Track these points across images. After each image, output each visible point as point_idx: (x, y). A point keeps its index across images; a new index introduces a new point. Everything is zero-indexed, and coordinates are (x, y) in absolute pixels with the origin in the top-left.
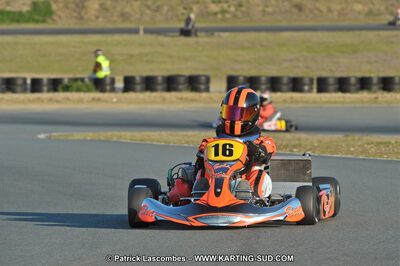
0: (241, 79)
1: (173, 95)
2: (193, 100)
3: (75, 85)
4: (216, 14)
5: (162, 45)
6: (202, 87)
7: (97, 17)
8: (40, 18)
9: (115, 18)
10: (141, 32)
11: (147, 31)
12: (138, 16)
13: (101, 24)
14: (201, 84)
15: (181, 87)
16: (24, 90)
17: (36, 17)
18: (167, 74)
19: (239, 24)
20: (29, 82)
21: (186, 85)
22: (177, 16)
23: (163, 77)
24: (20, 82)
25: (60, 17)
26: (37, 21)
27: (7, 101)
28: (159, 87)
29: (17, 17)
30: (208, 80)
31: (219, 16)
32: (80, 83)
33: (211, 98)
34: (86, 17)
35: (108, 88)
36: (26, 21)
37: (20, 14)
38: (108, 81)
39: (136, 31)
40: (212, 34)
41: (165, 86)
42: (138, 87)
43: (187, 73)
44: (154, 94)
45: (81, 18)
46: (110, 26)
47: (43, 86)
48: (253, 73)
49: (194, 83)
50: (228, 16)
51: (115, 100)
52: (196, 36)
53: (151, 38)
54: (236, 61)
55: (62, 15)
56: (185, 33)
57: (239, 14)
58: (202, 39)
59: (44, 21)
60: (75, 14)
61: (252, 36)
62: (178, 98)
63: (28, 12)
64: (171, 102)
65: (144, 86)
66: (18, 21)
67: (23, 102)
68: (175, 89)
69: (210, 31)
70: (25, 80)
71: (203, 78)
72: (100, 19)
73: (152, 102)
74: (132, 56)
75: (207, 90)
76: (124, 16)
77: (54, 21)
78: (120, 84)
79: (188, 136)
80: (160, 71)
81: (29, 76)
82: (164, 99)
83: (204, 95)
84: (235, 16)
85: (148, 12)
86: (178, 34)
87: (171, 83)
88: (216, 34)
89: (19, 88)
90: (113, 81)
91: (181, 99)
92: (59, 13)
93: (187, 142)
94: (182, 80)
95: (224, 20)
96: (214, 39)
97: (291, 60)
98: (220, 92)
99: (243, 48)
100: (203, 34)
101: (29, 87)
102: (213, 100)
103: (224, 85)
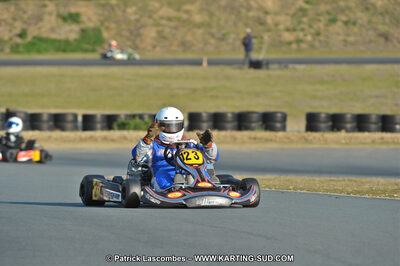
0: (323, 116)
1: (245, 134)
2: (267, 140)
3: (132, 123)
4: (290, 43)
5: (228, 78)
6: (278, 125)
7: (154, 47)
8: (89, 47)
10: (205, 64)
11: (211, 63)
12: (200, 45)
13: (158, 54)
14: (276, 121)
15: (253, 125)
16: (75, 128)
18: (237, 110)
20: (80, 118)
21: (260, 123)
23: (233, 114)
24: (70, 118)
27: (56, 139)
28: (229, 125)
29: (63, 46)
30: (284, 118)
31: (294, 46)
32: (137, 120)
33: (288, 138)
34: (141, 46)
36: (74, 51)
37: (67, 42)
39: (198, 63)
40: (286, 66)
41: (235, 123)
42: (204, 125)
43: (261, 109)
44: (222, 134)
45: (137, 47)
46: (168, 56)
47: (96, 123)
49: (269, 121)
50: (304, 46)
52: (268, 68)
53: (215, 70)
54: (314, 97)
56: (255, 65)
57: (317, 44)
58: (275, 71)
59: (94, 51)
60: (129, 43)
61: (331, 68)
62: (250, 138)
63: (76, 40)
64: (244, 142)
65: (211, 124)
66: (64, 51)
67: (74, 141)
68: (247, 128)
69: (283, 63)
70: (75, 116)
71: (279, 115)
72: (158, 49)
73: (222, 142)
74: (194, 90)
75: (284, 128)
76: (184, 45)
80: (228, 107)
81: (80, 112)
82: (235, 139)
83: (280, 134)
84: (312, 46)
85: (212, 41)
87: (242, 121)
88: (291, 66)
89: (69, 126)
91: (255, 138)
93: (268, 186)
94: (255, 117)
95: (299, 50)
96: (288, 72)
97: (377, 97)
98: (299, 132)
99: (322, 82)
100: (276, 66)
101: (80, 124)
102: (292, 141)
103: (303, 124)
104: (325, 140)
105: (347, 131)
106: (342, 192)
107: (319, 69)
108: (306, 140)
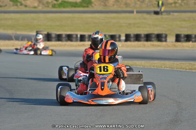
0: (182, 35)
1: (149, 43)
2: (158, 46)
4: (171, 4)
5: (145, 19)
6: (163, 39)
7: (113, 5)
8: (85, 5)
9: (122, 6)
10: (135, 13)
11: (138, 12)
12: (133, 5)
13: (115, 8)
14: (162, 38)
15: (153, 39)
16: (77, 40)
17: (84, 5)
18: (146, 33)
19: (182, 9)
20: (79, 36)
21: (156, 39)
22: (152, 5)
23: (144, 35)
24: (74, 36)
25: (95, 5)
26: (84, 7)
27: (68, 45)
28: (142, 39)
29: (75, 5)
30: (166, 36)
31: (173, 5)
33: (167, 45)
34: (108, 5)
35: (117, 39)
36: (79, 7)
37: (76, 3)
38: (117, 36)
39: (132, 12)
40: (170, 14)
41: (145, 39)
42: (132, 39)
43: (156, 32)
44: (140, 43)
45: (106, 5)
46: (120, 9)
47: (85, 38)
48: (189, 33)
49: (160, 38)
50: (177, 5)
51: (120, 45)
52: (162, 14)
53: (140, 15)
54: (181, 27)
55: (97, 4)
56: (156, 13)
57: (183, 4)
58: (165, 16)
59: (87, 7)
60: (103, 4)
61: (189, 15)
62: (151, 45)
63: (80, 2)
64: (148, 47)
65: (135, 39)
66: (75, 7)
67: (76, 46)
68: (150, 41)
69: (168, 12)
70: (77, 35)
71: (164, 35)
72: (115, 6)
73: (139, 47)
74: (130, 24)
75: (166, 41)
76: (127, 5)
77: (93, 7)
78: (123, 38)
79: (154, 63)
80: (143, 31)
81: (79, 34)
82: (144, 45)
83: (164, 43)
84: (181, 5)
85: (138, 3)
86: (153, 14)
87: (148, 38)
88: (171, 14)
89: (74, 39)
90: (120, 36)
91: (153, 45)
92: (95, 3)
93: (154, 66)
94: (153, 36)
95: (175, 7)
96: (171, 16)
98: (172, 42)
99: (185, 21)
100: (165, 13)
101: (79, 39)
102: (169, 46)
103: (174, 39)
104: (183, 46)
105: (193, 42)
106: (183, 69)
107: (184, 15)
108: (175, 46)
